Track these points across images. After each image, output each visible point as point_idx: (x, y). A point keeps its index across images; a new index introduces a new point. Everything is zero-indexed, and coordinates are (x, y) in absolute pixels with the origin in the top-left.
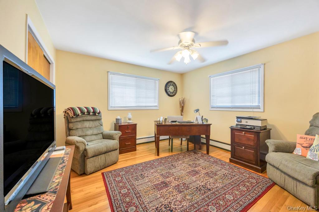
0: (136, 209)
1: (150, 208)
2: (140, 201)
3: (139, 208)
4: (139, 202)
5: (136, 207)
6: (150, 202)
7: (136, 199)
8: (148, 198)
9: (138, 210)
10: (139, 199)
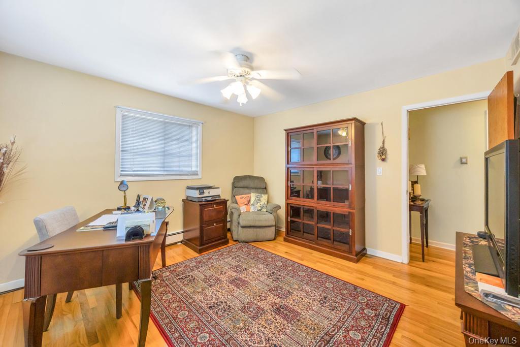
0: (350, 330)
1: (337, 317)
2: (334, 330)
3: (346, 328)
4: (337, 332)
5: (348, 331)
6: (328, 319)
7: (335, 338)
8: (322, 323)
9: (349, 327)
10: (333, 333)
